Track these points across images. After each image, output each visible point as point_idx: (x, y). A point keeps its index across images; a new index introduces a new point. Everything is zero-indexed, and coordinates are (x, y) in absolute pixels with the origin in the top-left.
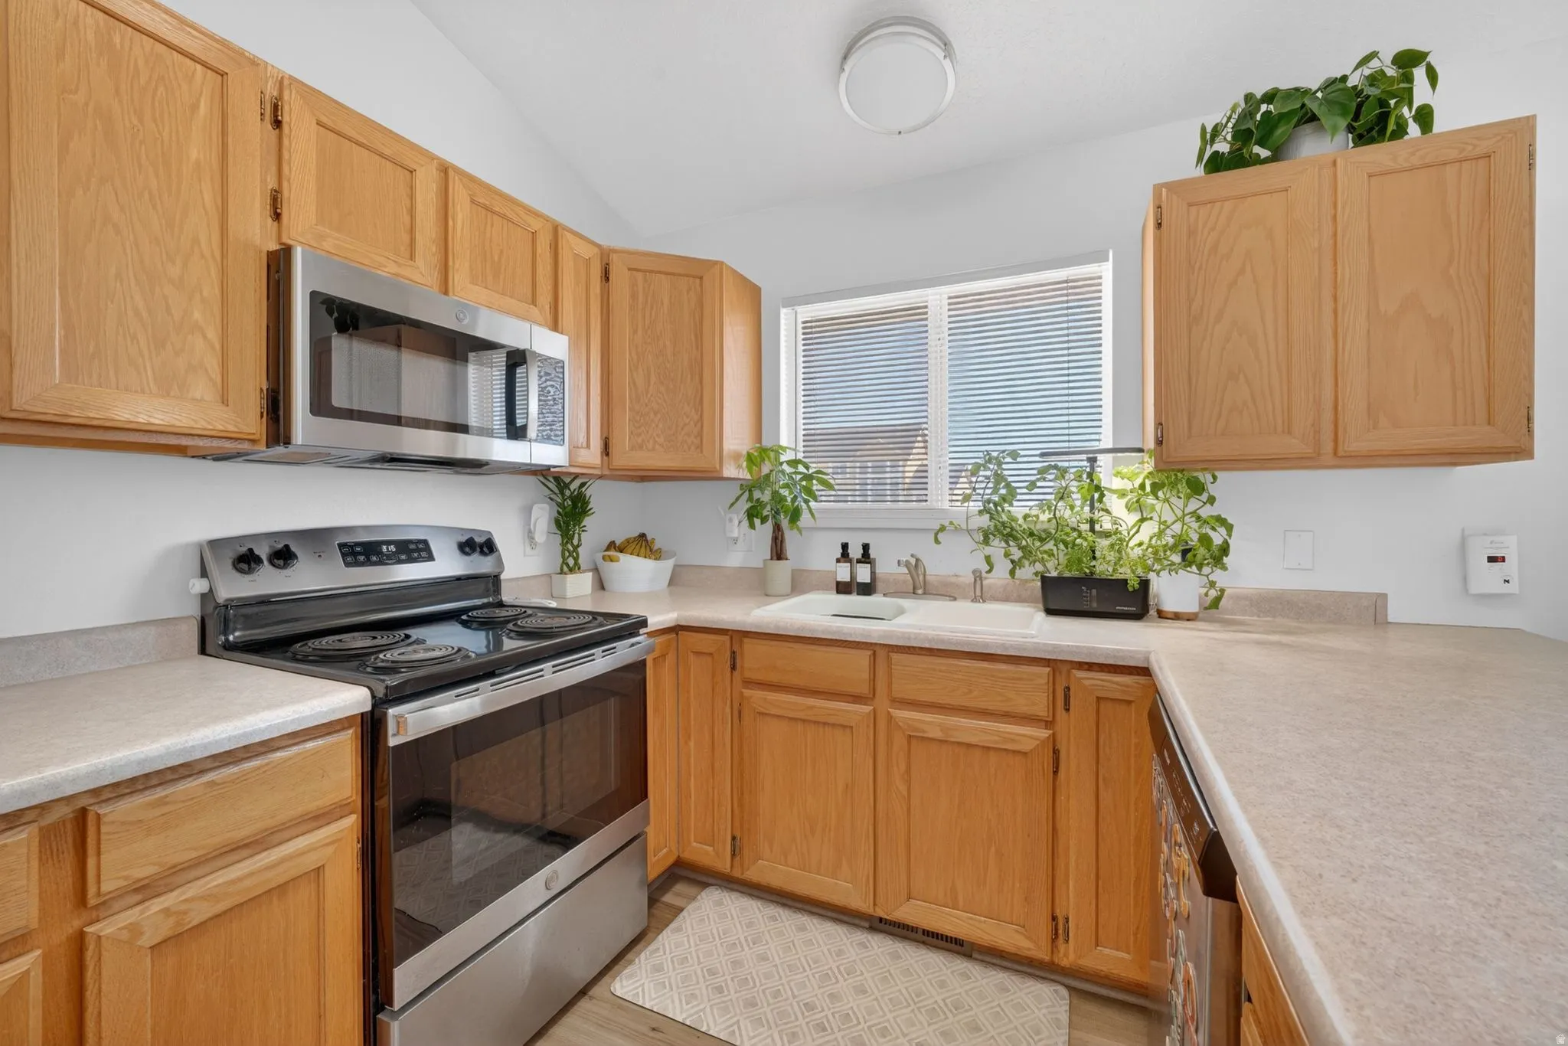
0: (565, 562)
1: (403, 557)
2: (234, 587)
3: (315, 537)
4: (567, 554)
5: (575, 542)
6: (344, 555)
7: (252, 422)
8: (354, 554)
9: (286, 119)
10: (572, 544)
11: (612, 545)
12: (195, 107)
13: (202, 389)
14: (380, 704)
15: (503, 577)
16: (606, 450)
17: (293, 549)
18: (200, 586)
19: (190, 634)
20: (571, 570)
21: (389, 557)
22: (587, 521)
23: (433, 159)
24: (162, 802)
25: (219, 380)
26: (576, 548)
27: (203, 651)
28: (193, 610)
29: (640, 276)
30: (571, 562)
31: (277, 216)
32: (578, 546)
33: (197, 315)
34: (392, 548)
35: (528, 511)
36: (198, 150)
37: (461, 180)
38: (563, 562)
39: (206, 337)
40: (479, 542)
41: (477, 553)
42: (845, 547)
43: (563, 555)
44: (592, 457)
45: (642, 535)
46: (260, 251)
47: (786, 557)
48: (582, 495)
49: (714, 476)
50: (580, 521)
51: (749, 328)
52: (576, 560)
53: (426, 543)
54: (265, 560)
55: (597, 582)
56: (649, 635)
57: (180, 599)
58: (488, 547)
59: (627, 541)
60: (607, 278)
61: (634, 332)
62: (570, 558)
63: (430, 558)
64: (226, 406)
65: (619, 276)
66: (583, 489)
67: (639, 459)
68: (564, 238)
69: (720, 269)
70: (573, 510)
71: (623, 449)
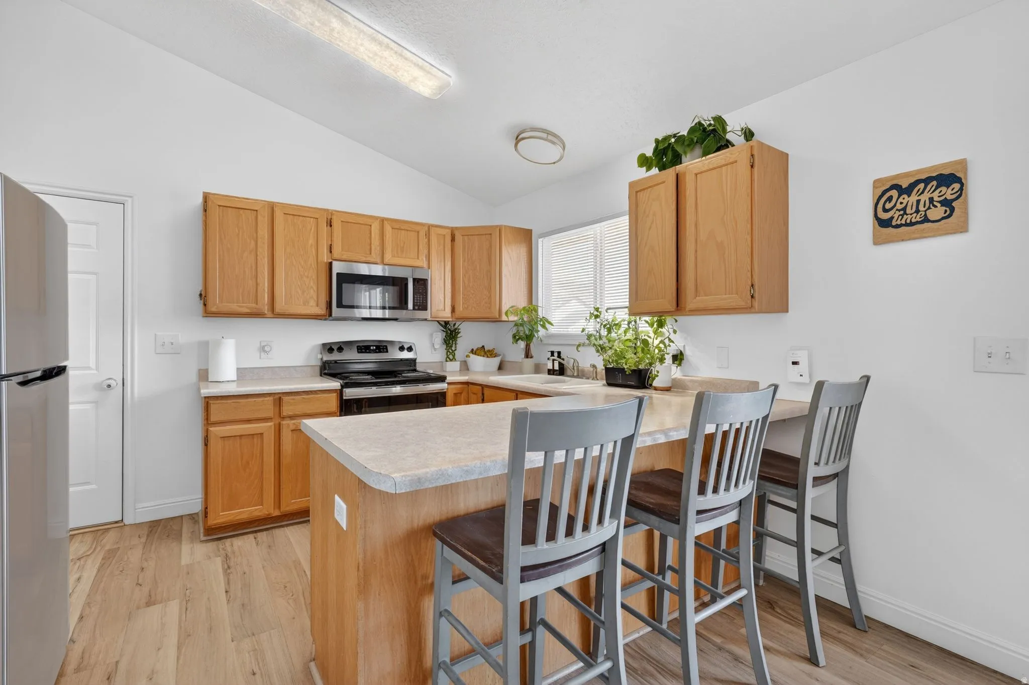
0: (448, 357)
1: (377, 351)
2: (328, 357)
3: (349, 344)
4: (449, 353)
5: (453, 349)
6: (358, 349)
7: (321, 310)
8: (361, 349)
9: (332, 224)
10: (452, 350)
11: (472, 351)
12: (311, 229)
13: (312, 303)
14: (343, 387)
15: (417, 361)
16: (453, 310)
17: (342, 346)
18: (321, 356)
19: (318, 370)
20: (451, 360)
21: (373, 350)
22: (459, 341)
23: (377, 219)
24: (293, 399)
25: (316, 299)
27: (321, 375)
28: (319, 363)
29: (466, 238)
30: (451, 357)
31: (331, 252)
32: (455, 350)
33: (312, 284)
34: (374, 348)
35: (431, 335)
36: (311, 241)
37: (388, 223)
38: (447, 357)
39: (314, 289)
40: (406, 347)
41: (406, 351)
42: (552, 353)
43: (447, 354)
44: (446, 315)
45: (483, 346)
46: (326, 263)
47: (532, 357)
48: (456, 329)
49: (497, 320)
50: (456, 341)
51: (523, 250)
52: (454, 356)
53: (386, 346)
54: (335, 350)
55: (465, 367)
56: (449, 384)
57: (316, 360)
58: (410, 349)
59: (477, 349)
60: (453, 239)
61: (464, 261)
62: (450, 355)
63: (387, 352)
64: (318, 306)
65: (458, 238)
66: (456, 327)
67: (466, 314)
68: (433, 230)
69: (500, 228)
70: (451, 335)
71: (460, 308)
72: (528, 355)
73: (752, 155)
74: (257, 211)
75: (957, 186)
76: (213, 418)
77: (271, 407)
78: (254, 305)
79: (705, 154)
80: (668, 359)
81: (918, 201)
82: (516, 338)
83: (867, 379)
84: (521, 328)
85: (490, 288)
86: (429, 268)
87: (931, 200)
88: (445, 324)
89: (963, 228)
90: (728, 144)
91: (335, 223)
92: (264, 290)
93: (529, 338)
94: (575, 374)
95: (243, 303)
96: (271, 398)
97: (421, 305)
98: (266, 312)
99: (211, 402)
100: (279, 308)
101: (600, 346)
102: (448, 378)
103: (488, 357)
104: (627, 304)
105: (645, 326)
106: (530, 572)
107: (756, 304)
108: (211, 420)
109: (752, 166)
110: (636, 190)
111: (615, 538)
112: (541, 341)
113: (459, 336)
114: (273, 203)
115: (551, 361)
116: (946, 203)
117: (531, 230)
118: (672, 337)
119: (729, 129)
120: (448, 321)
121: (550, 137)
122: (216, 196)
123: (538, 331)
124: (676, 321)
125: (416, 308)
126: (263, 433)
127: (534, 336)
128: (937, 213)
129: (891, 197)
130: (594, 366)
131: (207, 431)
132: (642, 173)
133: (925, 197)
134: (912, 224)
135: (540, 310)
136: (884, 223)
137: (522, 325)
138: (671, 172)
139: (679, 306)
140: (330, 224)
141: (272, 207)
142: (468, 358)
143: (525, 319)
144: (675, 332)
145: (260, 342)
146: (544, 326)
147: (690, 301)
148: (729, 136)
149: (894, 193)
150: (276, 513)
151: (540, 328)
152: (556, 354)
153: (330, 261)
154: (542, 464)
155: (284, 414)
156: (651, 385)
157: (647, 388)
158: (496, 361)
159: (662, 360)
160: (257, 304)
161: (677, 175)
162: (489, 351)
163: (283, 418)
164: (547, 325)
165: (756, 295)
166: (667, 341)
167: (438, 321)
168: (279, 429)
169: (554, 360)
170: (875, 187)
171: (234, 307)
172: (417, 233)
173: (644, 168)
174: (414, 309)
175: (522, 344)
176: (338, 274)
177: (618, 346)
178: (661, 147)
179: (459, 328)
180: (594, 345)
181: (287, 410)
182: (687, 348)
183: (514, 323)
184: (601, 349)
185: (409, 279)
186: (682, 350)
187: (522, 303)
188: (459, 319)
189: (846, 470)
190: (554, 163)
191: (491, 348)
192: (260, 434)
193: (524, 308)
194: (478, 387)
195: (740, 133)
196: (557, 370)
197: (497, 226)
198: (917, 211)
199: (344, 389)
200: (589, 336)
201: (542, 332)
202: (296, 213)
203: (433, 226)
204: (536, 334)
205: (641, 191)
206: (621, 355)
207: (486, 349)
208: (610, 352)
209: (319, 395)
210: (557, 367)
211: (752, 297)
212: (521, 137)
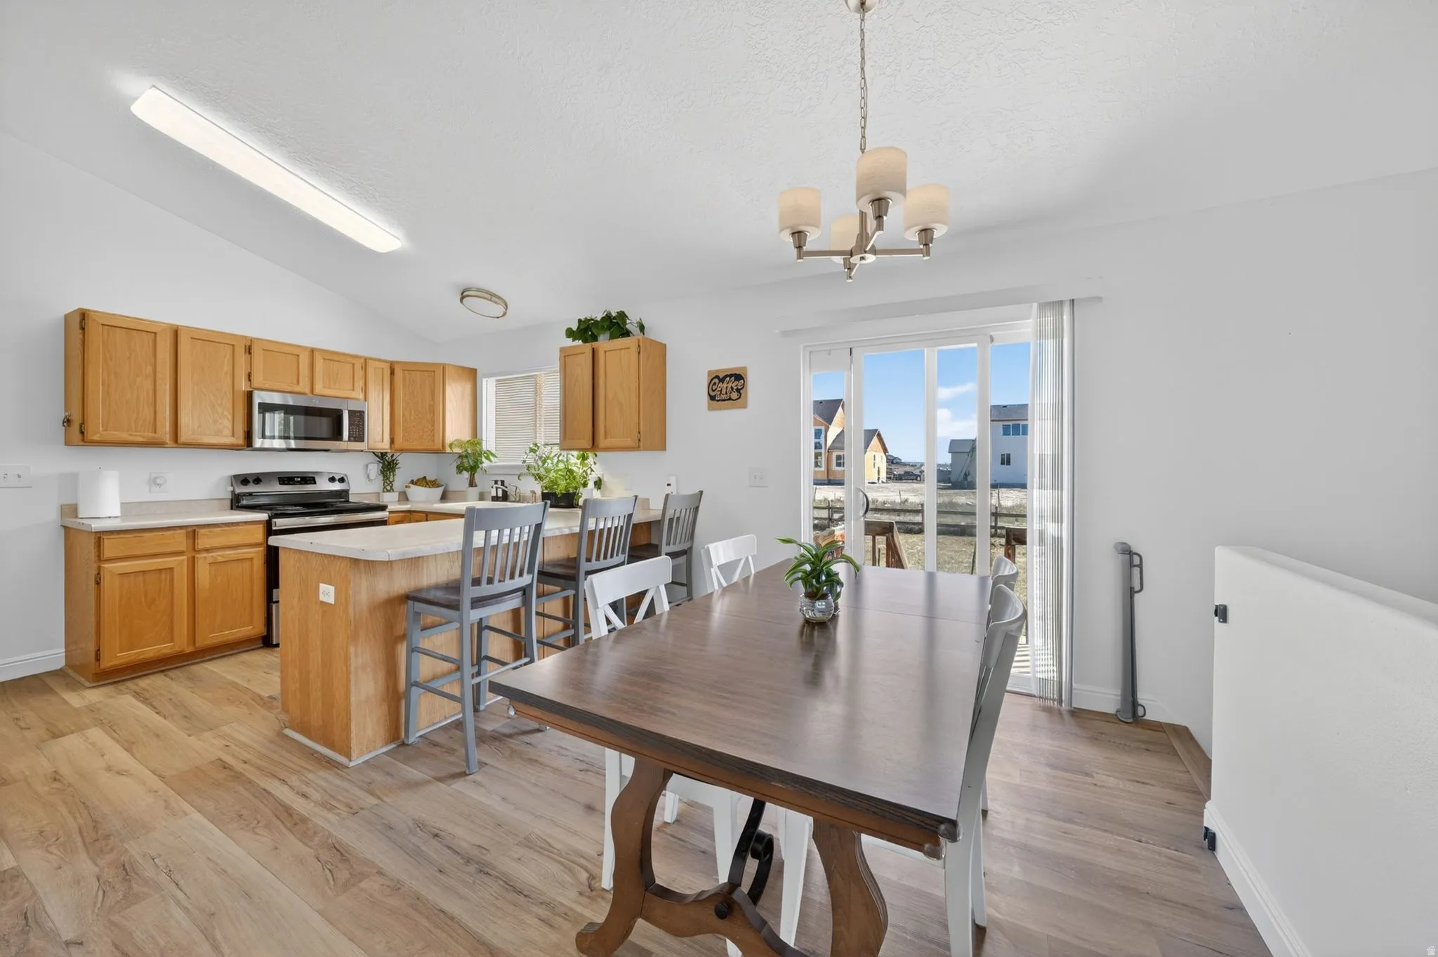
0: (385, 488)
1: (303, 482)
2: (241, 489)
3: (268, 475)
4: (386, 484)
5: (391, 480)
6: (279, 481)
7: (240, 440)
8: (284, 481)
9: (252, 352)
10: (389, 480)
11: (412, 482)
12: (225, 356)
13: (227, 432)
14: (271, 518)
15: (350, 492)
16: (392, 441)
17: (259, 478)
18: (231, 489)
19: (228, 503)
20: (388, 491)
21: (298, 481)
22: (397, 472)
23: (305, 349)
24: (211, 532)
26: (391, 482)
27: (232, 509)
28: (229, 495)
29: (406, 372)
30: (389, 488)
31: (250, 380)
32: (393, 481)
33: (226, 412)
34: (299, 479)
35: (366, 466)
36: (226, 368)
37: (319, 354)
39: (228, 419)
40: (337, 478)
41: (337, 482)
42: (496, 482)
43: (384, 485)
44: (385, 446)
45: (425, 477)
46: (244, 392)
47: (476, 486)
48: (394, 460)
49: (440, 452)
50: (394, 471)
51: (468, 387)
52: (391, 487)
53: (314, 478)
54: (251, 481)
55: (404, 497)
56: (390, 512)
57: (225, 492)
58: (342, 480)
59: (418, 480)
60: (392, 373)
61: (405, 395)
62: (388, 486)
63: (315, 483)
64: (233, 436)
65: (398, 372)
66: (394, 458)
67: (407, 445)
68: (370, 363)
69: (444, 367)
70: (388, 465)
71: (399, 442)
72: (472, 483)
73: (639, 346)
74: (155, 333)
75: (742, 381)
76: (107, 553)
77: (184, 539)
78: (153, 435)
79: (612, 338)
80: (591, 485)
81: (727, 387)
82: (460, 469)
83: (701, 493)
84: (465, 460)
85: (433, 423)
86: (365, 400)
87: (732, 388)
88: (383, 456)
89: (744, 406)
90: (627, 334)
91: (255, 350)
92: (165, 418)
93: (473, 469)
94: (518, 500)
95: (136, 432)
96: (183, 531)
97: (358, 435)
98: (168, 441)
99: (104, 537)
100: (183, 438)
101: (538, 474)
102: (389, 507)
103: (430, 487)
104: (558, 441)
105: (573, 458)
106: (478, 602)
107: (641, 444)
108: (105, 556)
109: (639, 353)
110: (565, 354)
111: (530, 585)
112: (486, 471)
113: (398, 466)
114: (178, 326)
115: (495, 489)
116: (738, 390)
117: (476, 370)
118: (593, 467)
119: (628, 321)
120: (386, 453)
121: (494, 299)
122: (99, 314)
123: (482, 463)
124: (596, 455)
125: (352, 439)
126: (173, 568)
127: (479, 467)
128: (734, 395)
129: (715, 383)
130: (533, 492)
131: (99, 568)
132: (569, 342)
133: (730, 385)
134: (725, 400)
135: (484, 444)
136: (712, 398)
137: (466, 457)
138: (589, 346)
139: (594, 446)
140: (249, 350)
141: (176, 332)
142: (407, 489)
143: (469, 451)
144: (595, 463)
145: (150, 474)
146: (487, 458)
147: (602, 442)
148: (628, 327)
149: (716, 380)
150: (190, 649)
151: (484, 459)
152: (499, 483)
153: (249, 389)
154: (483, 546)
155: (200, 547)
156: (578, 505)
157: (574, 507)
158: (438, 492)
159: (585, 485)
160: (155, 432)
161: (593, 349)
162: (431, 481)
163: (199, 551)
164: (491, 458)
165: (642, 440)
166: (589, 471)
167: (374, 453)
168: (193, 562)
169: (497, 488)
170: (709, 376)
171: (125, 436)
172: (351, 365)
173: (571, 339)
174: (349, 440)
175: (466, 475)
176: (260, 404)
177: (552, 474)
178: (582, 327)
179: (398, 458)
180: (533, 475)
181: (202, 542)
182: (605, 475)
183: (457, 456)
184: (539, 477)
185: (344, 411)
186: (601, 478)
187: (466, 436)
188: (397, 451)
189: (691, 548)
190: (498, 318)
191: (433, 479)
192: (170, 568)
193: (468, 441)
194: (422, 514)
195: (636, 325)
196: (500, 497)
197: (439, 364)
198: (726, 393)
199: (274, 520)
200: (528, 467)
201: (486, 463)
202: (206, 339)
203: (371, 359)
204: (480, 466)
205: (567, 356)
206: (554, 482)
207: (428, 478)
208: (547, 480)
209: (241, 527)
210: (500, 494)
211: (639, 440)
212: (465, 294)
